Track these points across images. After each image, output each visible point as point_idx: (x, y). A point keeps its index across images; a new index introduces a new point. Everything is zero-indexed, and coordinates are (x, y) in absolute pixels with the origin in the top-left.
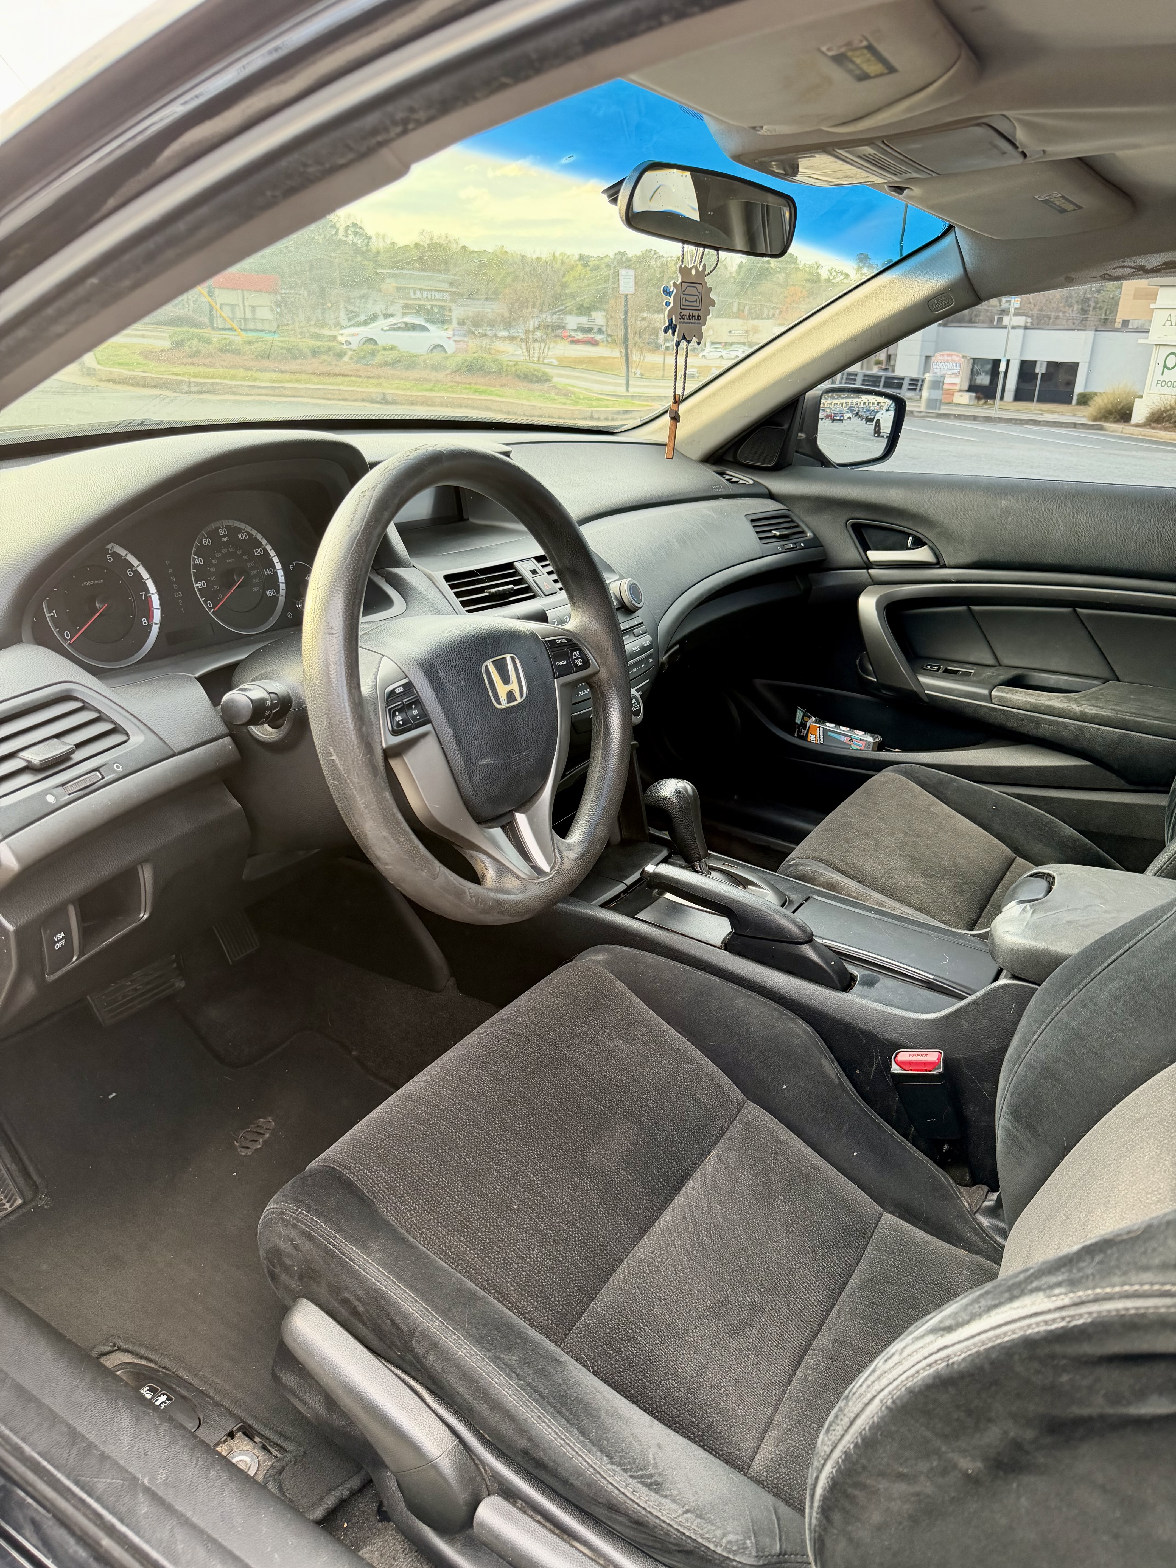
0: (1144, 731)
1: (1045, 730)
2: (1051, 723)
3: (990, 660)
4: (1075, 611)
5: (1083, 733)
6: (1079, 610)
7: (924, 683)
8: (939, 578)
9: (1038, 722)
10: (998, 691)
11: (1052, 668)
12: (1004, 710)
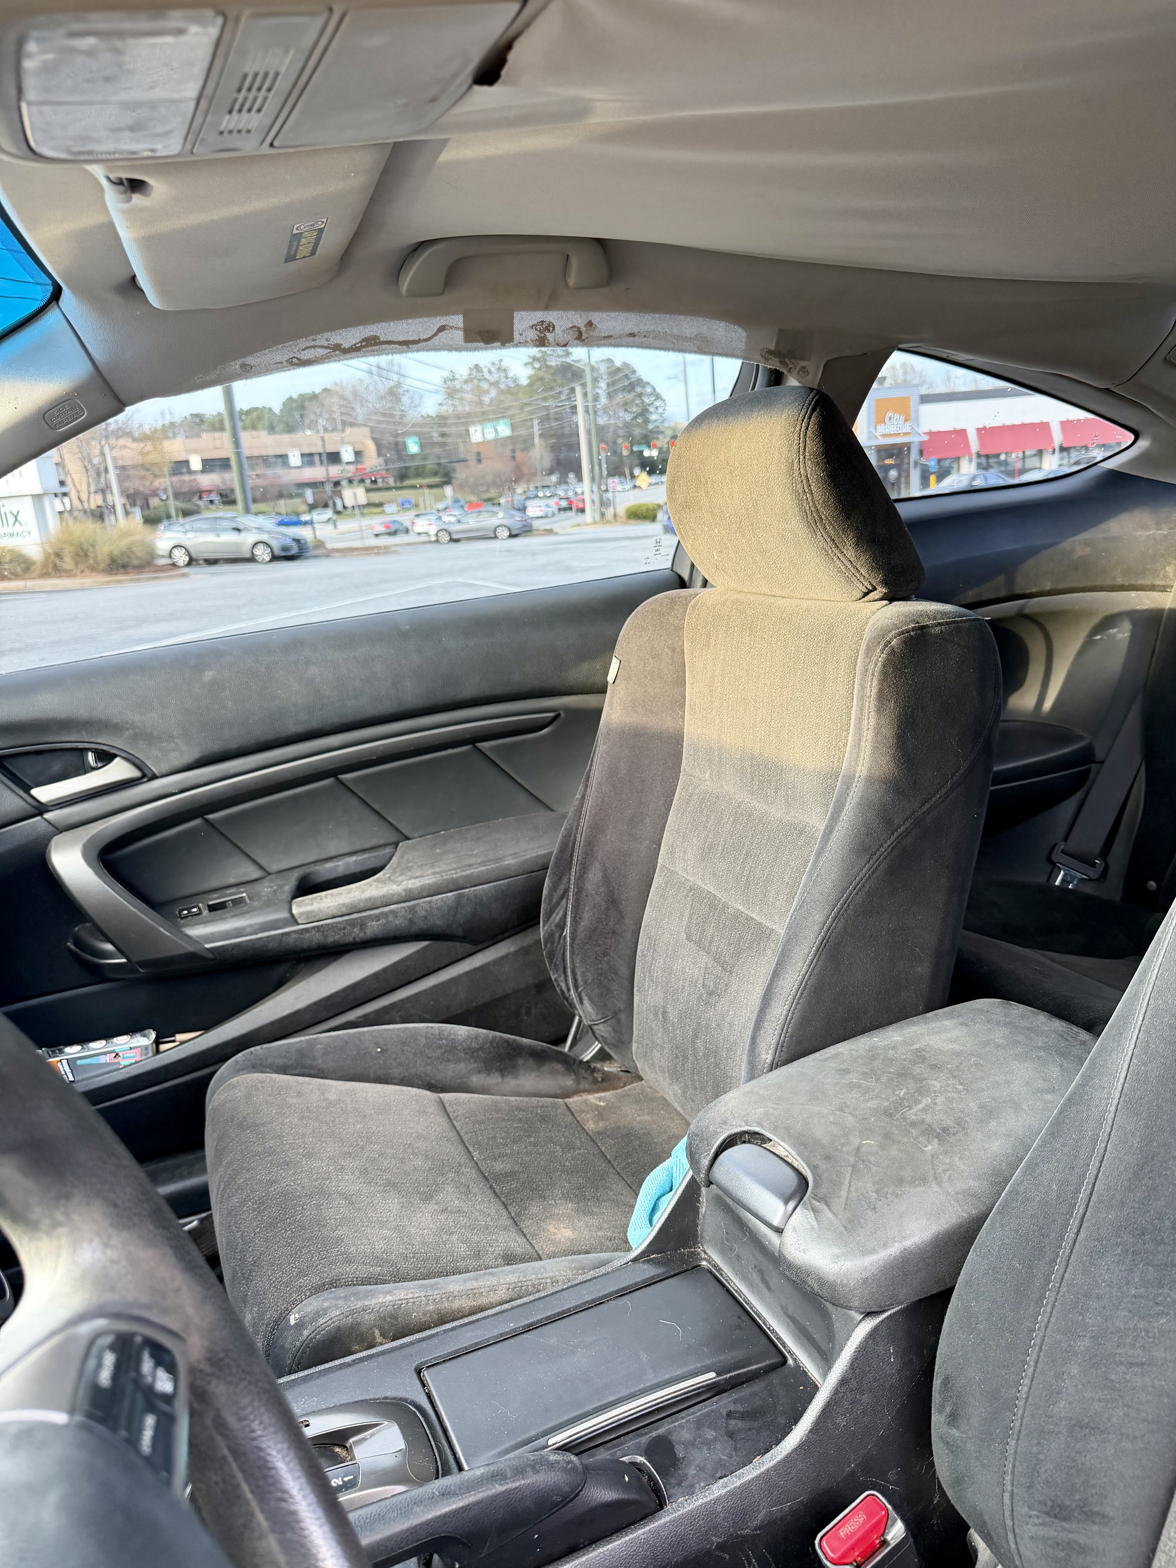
0: (477, 882)
1: (374, 928)
2: (377, 918)
3: (256, 874)
4: (338, 780)
5: (416, 912)
6: (342, 777)
7: (198, 937)
8: (155, 794)
9: (362, 924)
10: (299, 906)
11: (333, 854)
12: (318, 927)
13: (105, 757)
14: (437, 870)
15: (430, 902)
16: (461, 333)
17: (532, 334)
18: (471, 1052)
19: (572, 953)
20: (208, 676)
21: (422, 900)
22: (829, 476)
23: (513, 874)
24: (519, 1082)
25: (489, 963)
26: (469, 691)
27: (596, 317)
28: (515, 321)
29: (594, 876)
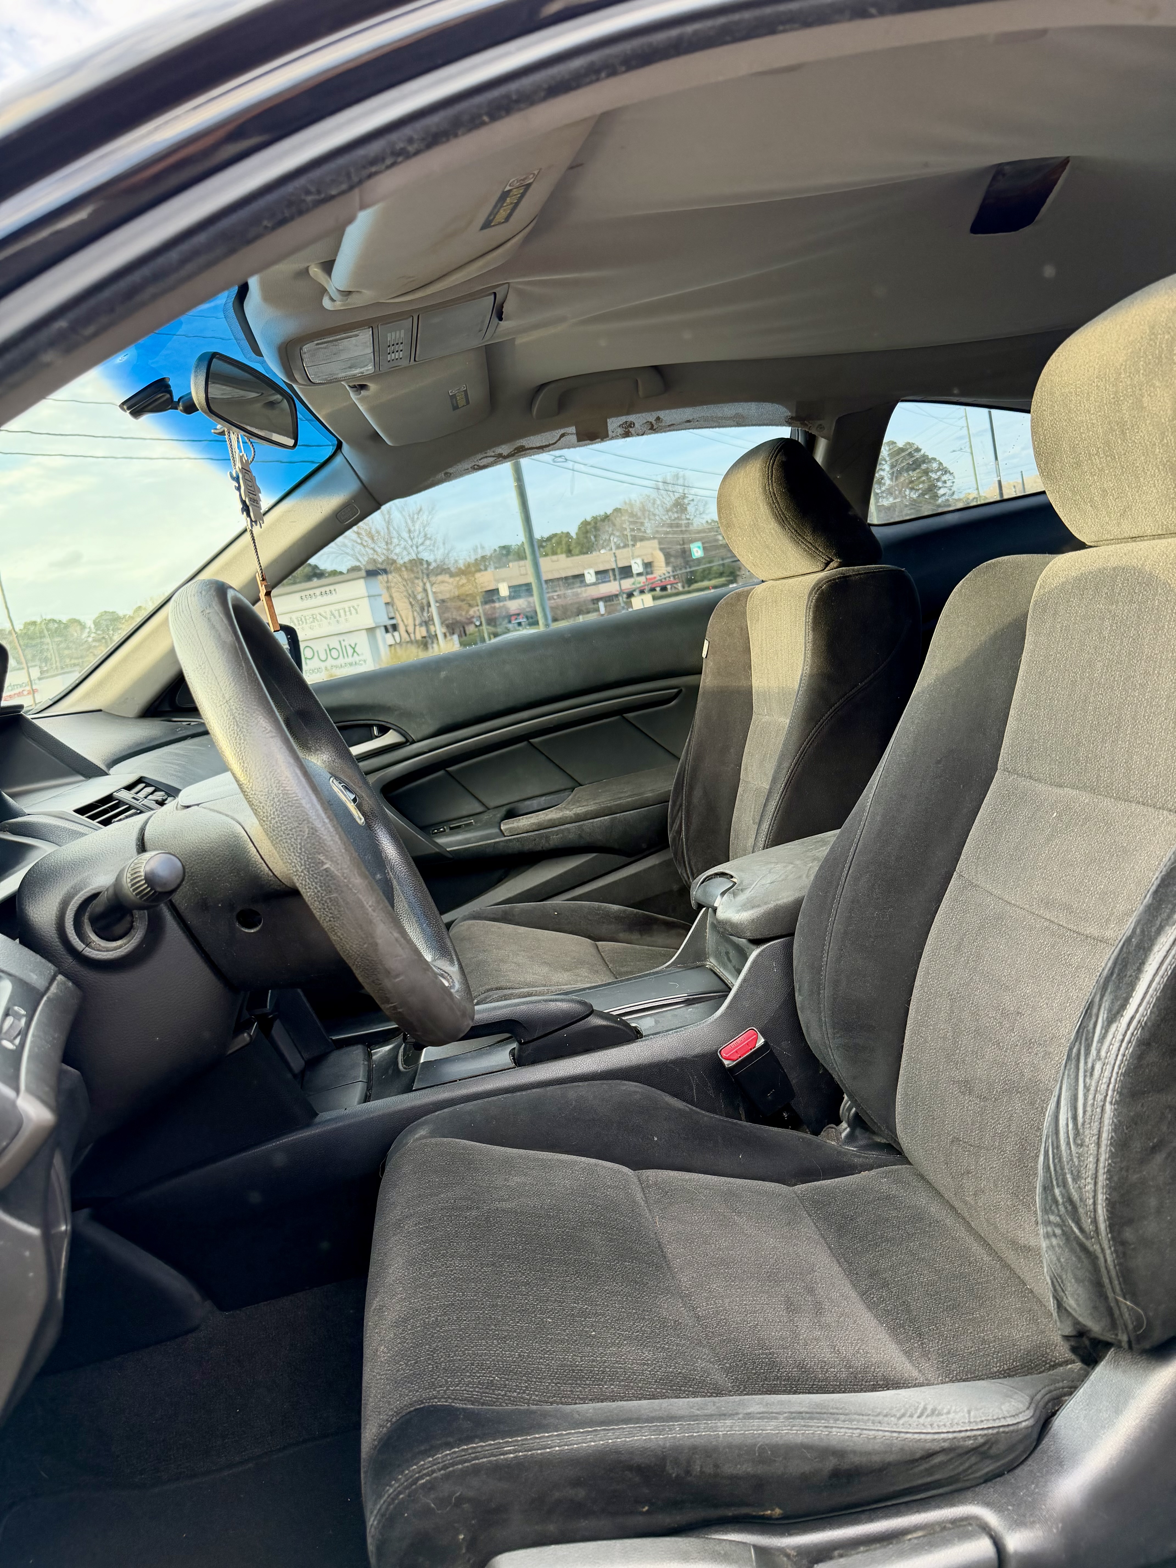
2: (557, 833)
3: (480, 809)
4: (530, 742)
5: (583, 830)
6: (531, 740)
8: (412, 754)
9: (547, 837)
10: (505, 824)
11: (528, 796)
12: (517, 838)
13: (384, 730)
14: (597, 801)
15: (592, 823)
16: (575, 437)
17: (620, 431)
18: (618, 918)
19: (688, 850)
20: (443, 674)
21: (587, 822)
22: (789, 491)
23: (651, 803)
24: (653, 939)
25: (640, 872)
26: (613, 675)
27: (662, 414)
28: (609, 425)
29: (698, 793)
